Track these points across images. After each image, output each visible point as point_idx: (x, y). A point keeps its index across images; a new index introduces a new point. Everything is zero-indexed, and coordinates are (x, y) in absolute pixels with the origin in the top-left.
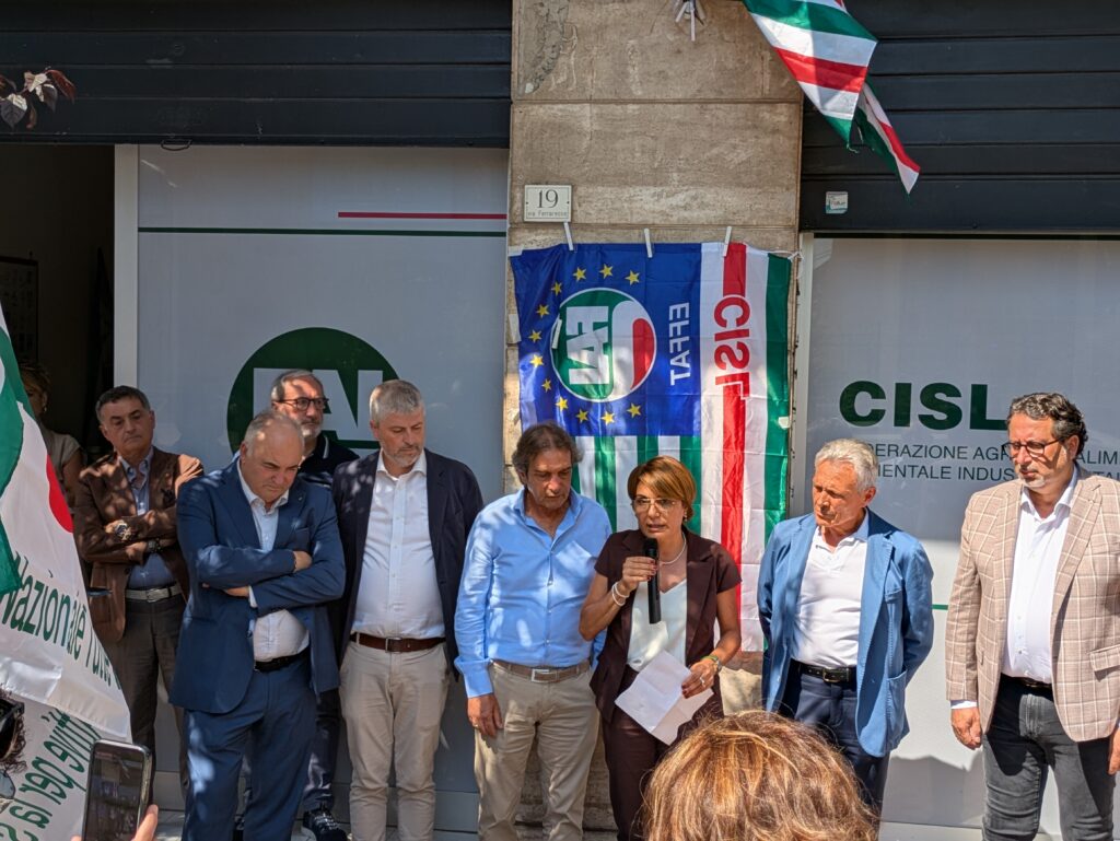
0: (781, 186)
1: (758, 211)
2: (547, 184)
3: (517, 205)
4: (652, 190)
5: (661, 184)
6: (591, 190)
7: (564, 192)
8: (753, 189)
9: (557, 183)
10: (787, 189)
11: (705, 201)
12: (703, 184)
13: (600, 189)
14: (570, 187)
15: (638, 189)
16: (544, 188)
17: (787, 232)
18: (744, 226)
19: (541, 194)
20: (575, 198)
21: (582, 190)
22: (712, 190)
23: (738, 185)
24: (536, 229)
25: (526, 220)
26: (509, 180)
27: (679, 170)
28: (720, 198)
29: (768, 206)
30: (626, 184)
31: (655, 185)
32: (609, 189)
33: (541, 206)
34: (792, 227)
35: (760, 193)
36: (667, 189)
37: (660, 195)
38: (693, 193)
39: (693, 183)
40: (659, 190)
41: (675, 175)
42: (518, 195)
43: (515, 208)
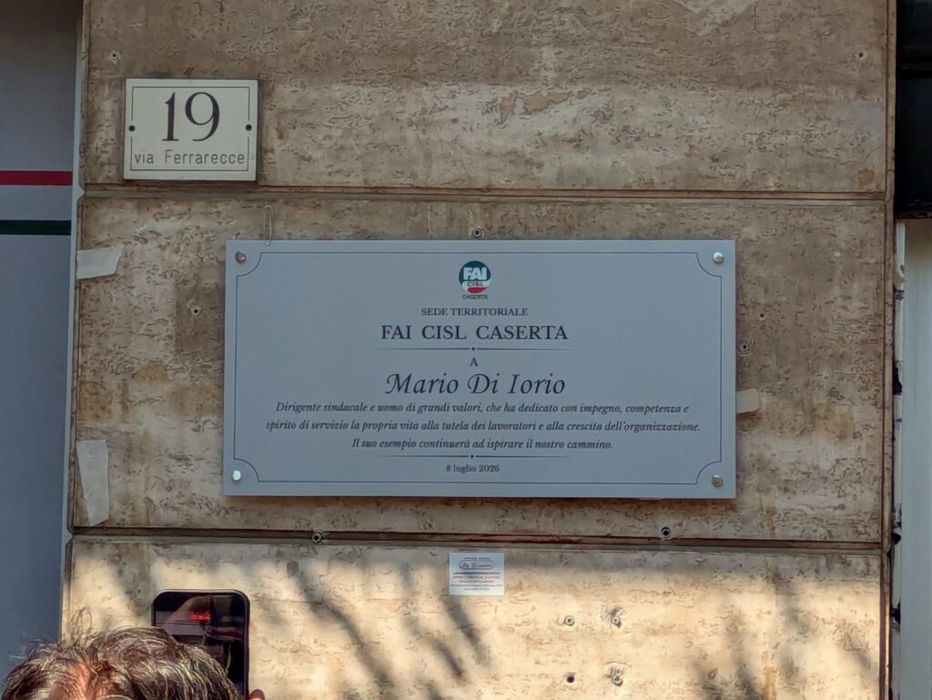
0: (845, 83)
1: (781, 152)
2: (188, 74)
3: (105, 134)
4: (486, 93)
5: (510, 78)
6: (312, 95)
7: (238, 98)
8: (766, 94)
9: (217, 75)
10: (861, 92)
11: (635, 123)
12: (625, 78)
13: (338, 91)
14: (254, 84)
15: (444, 90)
16: (181, 88)
17: (862, 211)
18: (744, 193)
19: (171, 103)
20: (267, 114)
21: (286, 94)
22: (653, 94)
23: (723, 81)
24: (158, 201)
25: (128, 175)
26: (82, 65)
27: (559, 40)
28: (674, 115)
29: (808, 137)
30: (411, 76)
31: (493, 79)
32: (365, 91)
33: (170, 137)
34: (877, 196)
35: (784, 104)
36: (527, 90)
37: (506, 109)
38: (598, 100)
39: (598, 77)
40: (502, 92)
41: (548, 54)
42: (107, 106)
43: (98, 142)
